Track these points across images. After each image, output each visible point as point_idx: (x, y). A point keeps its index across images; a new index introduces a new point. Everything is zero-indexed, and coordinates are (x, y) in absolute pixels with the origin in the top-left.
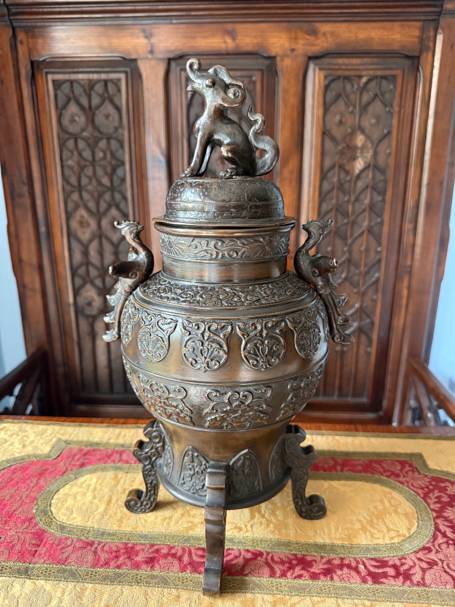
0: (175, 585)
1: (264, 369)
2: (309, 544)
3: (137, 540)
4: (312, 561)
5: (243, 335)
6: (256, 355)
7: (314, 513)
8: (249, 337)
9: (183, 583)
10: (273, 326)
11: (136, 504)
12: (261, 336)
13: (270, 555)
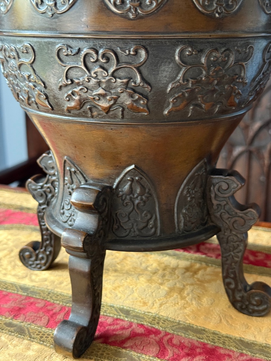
0: (31, 337)
2: (231, 338)
3: (14, 290)
4: (225, 354)
7: (254, 305)
9: (41, 337)
11: (31, 257)
13: (169, 336)
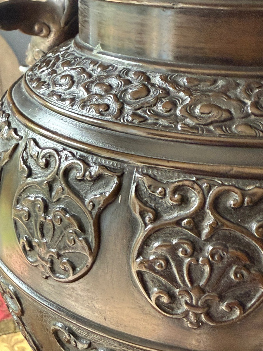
1: (191, 323)
5: (142, 214)
6: (172, 280)
8: (158, 223)
10: (240, 206)
12: (196, 227)
